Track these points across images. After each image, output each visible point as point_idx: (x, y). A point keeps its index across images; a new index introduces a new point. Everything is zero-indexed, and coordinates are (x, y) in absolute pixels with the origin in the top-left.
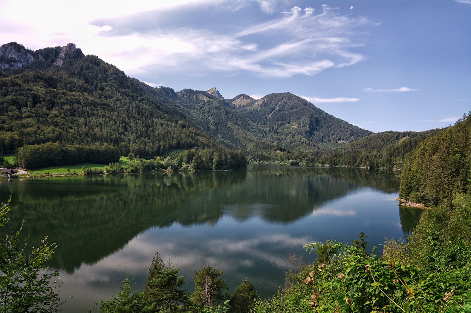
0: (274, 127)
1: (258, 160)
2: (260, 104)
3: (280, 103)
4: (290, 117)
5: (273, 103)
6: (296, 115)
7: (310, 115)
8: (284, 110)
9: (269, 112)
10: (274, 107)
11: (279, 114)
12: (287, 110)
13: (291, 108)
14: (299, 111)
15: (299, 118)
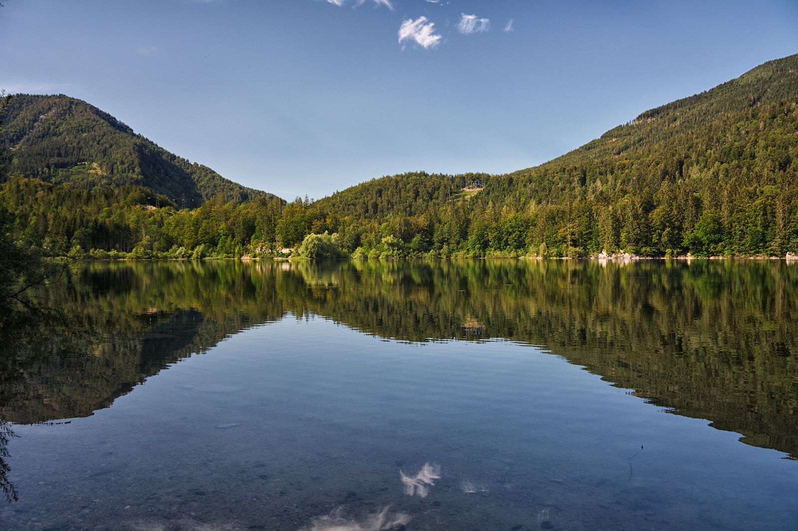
3: (42, 116)
4: (80, 148)
5: (23, 117)
6: (97, 145)
7: (136, 144)
8: (58, 133)
9: (15, 138)
10: (27, 127)
11: (43, 143)
12: (65, 133)
13: (78, 130)
14: (103, 136)
15: (106, 151)
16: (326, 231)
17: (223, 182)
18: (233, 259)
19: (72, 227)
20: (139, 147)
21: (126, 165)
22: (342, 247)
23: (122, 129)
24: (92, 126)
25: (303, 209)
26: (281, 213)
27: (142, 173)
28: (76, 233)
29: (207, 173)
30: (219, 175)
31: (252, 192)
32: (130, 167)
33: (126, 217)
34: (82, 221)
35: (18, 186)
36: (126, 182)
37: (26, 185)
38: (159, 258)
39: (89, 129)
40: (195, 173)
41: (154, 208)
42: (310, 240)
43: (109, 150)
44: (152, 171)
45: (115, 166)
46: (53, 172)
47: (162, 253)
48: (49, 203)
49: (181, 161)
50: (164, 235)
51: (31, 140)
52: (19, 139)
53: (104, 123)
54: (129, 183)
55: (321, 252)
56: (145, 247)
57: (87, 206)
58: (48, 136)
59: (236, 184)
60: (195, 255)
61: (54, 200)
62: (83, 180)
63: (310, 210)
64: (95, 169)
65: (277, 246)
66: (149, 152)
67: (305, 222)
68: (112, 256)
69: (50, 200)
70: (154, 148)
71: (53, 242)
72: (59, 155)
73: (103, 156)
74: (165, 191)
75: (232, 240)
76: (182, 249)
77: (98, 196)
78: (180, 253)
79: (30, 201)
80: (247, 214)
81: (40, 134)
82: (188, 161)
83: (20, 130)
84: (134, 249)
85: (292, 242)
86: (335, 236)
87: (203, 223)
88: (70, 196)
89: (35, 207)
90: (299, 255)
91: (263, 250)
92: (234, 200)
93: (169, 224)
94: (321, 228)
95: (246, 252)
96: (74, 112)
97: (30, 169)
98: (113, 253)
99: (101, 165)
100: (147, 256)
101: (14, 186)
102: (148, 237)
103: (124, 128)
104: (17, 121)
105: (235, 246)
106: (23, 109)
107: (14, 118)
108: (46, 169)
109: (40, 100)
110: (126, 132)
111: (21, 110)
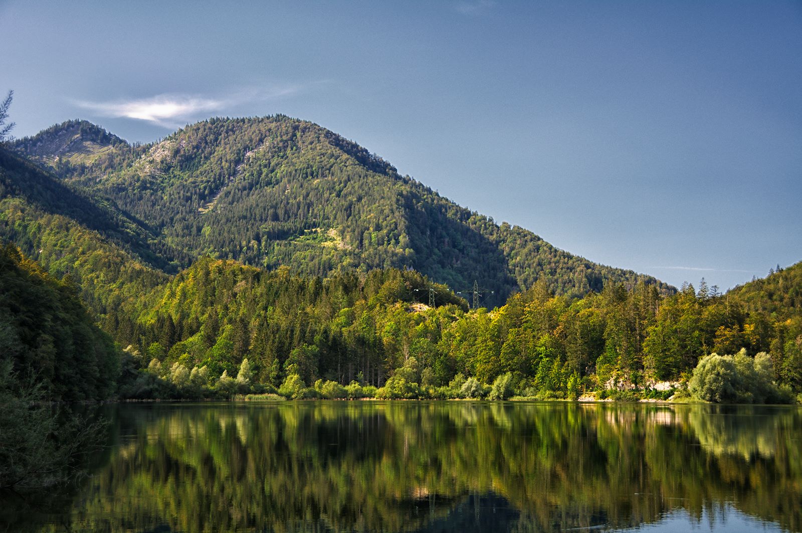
0: (244, 243)
1: (289, 367)
2: (159, 160)
3: (249, 154)
4: (310, 205)
5: (220, 156)
6: (337, 198)
7: (401, 194)
8: (273, 180)
9: (206, 192)
10: (226, 172)
11: (251, 197)
12: (285, 180)
13: (307, 173)
14: (346, 183)
15: (350, 208)
16: (743, 350)
17: (555, 256)
18: (563, 400)
19: (287, 342)
20: (406, 198)
21: (385, 231)
22: (780, 379)
23: (377, 169)
24: (328, 166)
25: (697, 306)
26: (654, 313)
27: (412, 244)
28: (294, 352)
29: (526, 241)
30: (547, 243)
31: (609, 272)
32: (391, 235)
33: (378, 325)
34: (303, 332)
35: (208, 273)
36: (384, 261)
37: (220, 271)
38: (430, 398)
39: (324, 171)
40: (504, 241)
41: (426, 308)
42: (708, 366)
43: (356, 206)
44: (429, 241)
45: (366, 234)
46: (266, 247)
47: (438, 389)
48: (255, 301)
49: (480, 220)
50: (441, 355)
51: (232, 193)
52: (213, 193)
53: (348, 159)
54: (389, 263)
55: (731, 389)
56: (408, 378)
57: (314, 305)
58: (258, 186)
59: (580, 260)
60: (494, 393)
61: (262, 295)
62: (312, 259)
63: (710, 308)
64: (333, 240)
65: (647, 377)
66: (423, 206)
67: (701, 330)
68: (352, 394)
69: (255, 296)
70: (433, 200)
71: (257, 368)
72: (276, 218)
73: (346, 217)
74: (452, 275)
75: (562, 365)
76: (472, 382)
77: (331, 289)
78: (468, 388)
79: (225, 300)
80: (589, 316)
81: (246, 183)
82: (491, 220)
83: (215, 179)
84: (389, 381)
85: (675, 370)
86: (761, 357)
87: (510, 335)
88: (287, 289)
89: (232, 307)
90: (689, 395)
91: (620, 385)
92: (576, 289)
93: (451, 335)
94: (733, 343)
95: (587, 388)
96: (300, 144)
97: (229, 244)
98: (352, 387)
99: (342, 233)
100: (410, 394)
101: (201, 273)
102: (413, 359)
103: (380, 167)
104: (211, 163)
105: (567, 376)
106: (220, 143)
107: (207, 158)
108: (254, 243)
109: (246, 126)
110: (385, 174)
111: (217, 146)
